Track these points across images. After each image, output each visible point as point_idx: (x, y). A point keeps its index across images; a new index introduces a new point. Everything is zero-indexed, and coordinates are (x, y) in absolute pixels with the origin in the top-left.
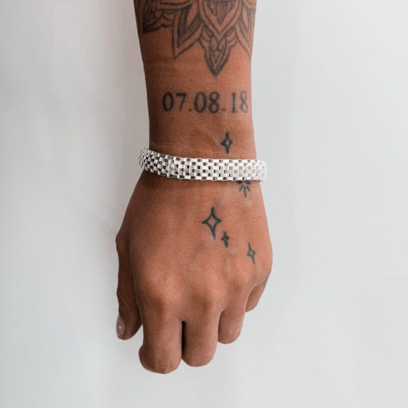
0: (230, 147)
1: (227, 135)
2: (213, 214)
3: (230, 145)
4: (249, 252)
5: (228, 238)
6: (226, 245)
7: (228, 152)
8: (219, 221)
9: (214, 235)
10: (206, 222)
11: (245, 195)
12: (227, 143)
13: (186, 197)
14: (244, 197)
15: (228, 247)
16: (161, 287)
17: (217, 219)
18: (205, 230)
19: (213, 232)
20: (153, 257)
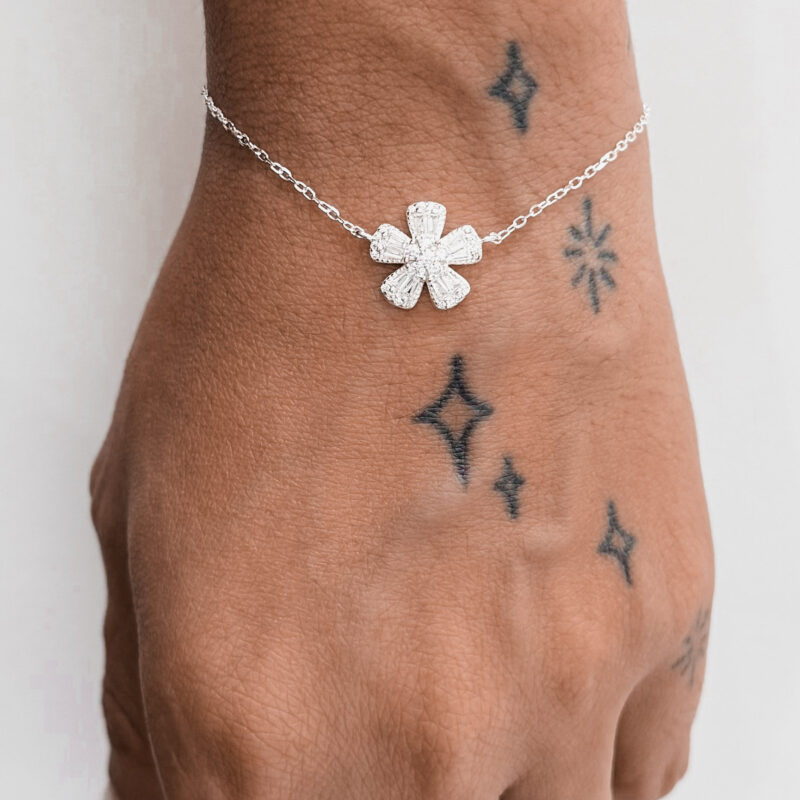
0: (533, 105)
1: (513, 52)
2: (458, 383)
3: (529, 95)
4: (608, 539)
5: (521, 482)
6: (513, 509)
7: (521, 123)
8: (486, 411)
9: (463, 469)
10: (428, 416)
11: (596, 302)
12: (518, 87)
14: (590, 311)
15: (520, 518)
16: (242, 688)
17: (475, 404)
18: (427, 448)
19: (459, 458)
20: (212, 561)
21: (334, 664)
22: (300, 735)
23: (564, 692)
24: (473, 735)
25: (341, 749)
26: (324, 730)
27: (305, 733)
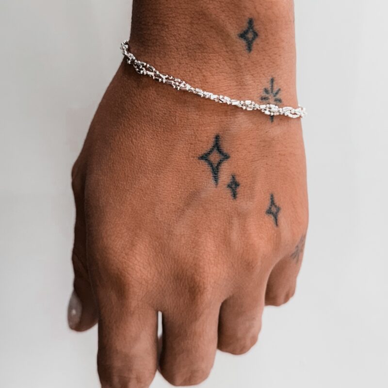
0: (254, 42)
1: (251, 22)
2: (217, 145)
3: (254, 39)
4: (270, 208)
5: (238, 185)
6: (235, 195)
7: (250, 48)
8: (226, 157)
9: (216, 179)
10: (205, 157)
12: (250, 35)
13: (177, 114)
14: (269, 121)
15: (237, 199)
16: (126, 258)
17: (223, 154)
18: (203, 169)
19: (215, 174)
20: (118, 207)
21: (162, 250)
22: (147, 276)
23: (248, 266)
24: (213, 281)
25: (162, 282)
26: (156, 275)
27: (149, 276)
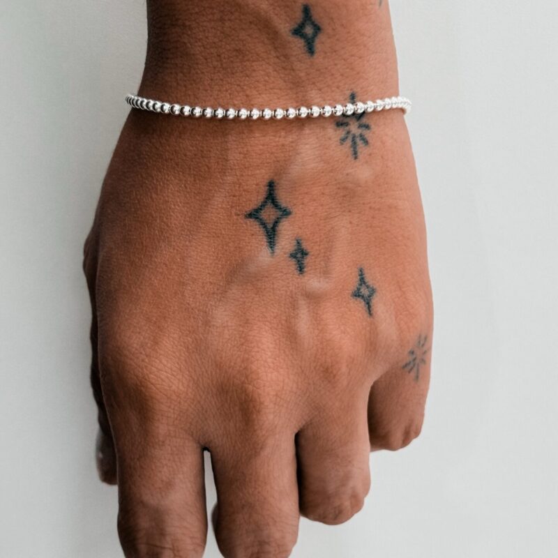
0: (318, 40)
1: (307, 11)
2: (271, 197)
3: (315, 34)
4: (359, 289)
5: (306, 254)
6: (301, 269)
7: (311, 51)
8: (286, 213)
9: (272, 245)
10: (254, 214)
11: (355, 153)
12: (309, 30)
14: (352, 158)
15: (305, 274)
16: (147, 360)
17: (280, 209)
18: (252, 232)
19: (271, 238)
21: (197, 350)
22: (178, 388)
23: (328, 373)
24: (273, 393)
25: (201, 397)
26: (191, 385)
27: (181, 387)
